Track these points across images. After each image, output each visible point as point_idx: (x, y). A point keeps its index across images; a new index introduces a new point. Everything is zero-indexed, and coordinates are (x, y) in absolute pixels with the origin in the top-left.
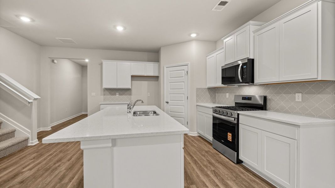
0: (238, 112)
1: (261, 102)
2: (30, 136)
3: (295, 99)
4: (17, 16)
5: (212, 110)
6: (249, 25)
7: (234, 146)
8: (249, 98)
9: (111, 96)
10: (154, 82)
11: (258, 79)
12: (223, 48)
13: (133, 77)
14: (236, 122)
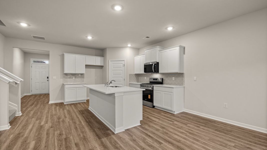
0: (153, 85)
1: (160, 81)
2: (17, 109)
3: (172, 79)
4: (19, 23)
5: (140, 85)
6: (157, 47)
7: (151, 100)
8: (156, 79)
9: (65, 79)
10: (99, 69)
11: (160, 71)
12: (144, 54)
13: (86, 65)
14: (152, 90)
